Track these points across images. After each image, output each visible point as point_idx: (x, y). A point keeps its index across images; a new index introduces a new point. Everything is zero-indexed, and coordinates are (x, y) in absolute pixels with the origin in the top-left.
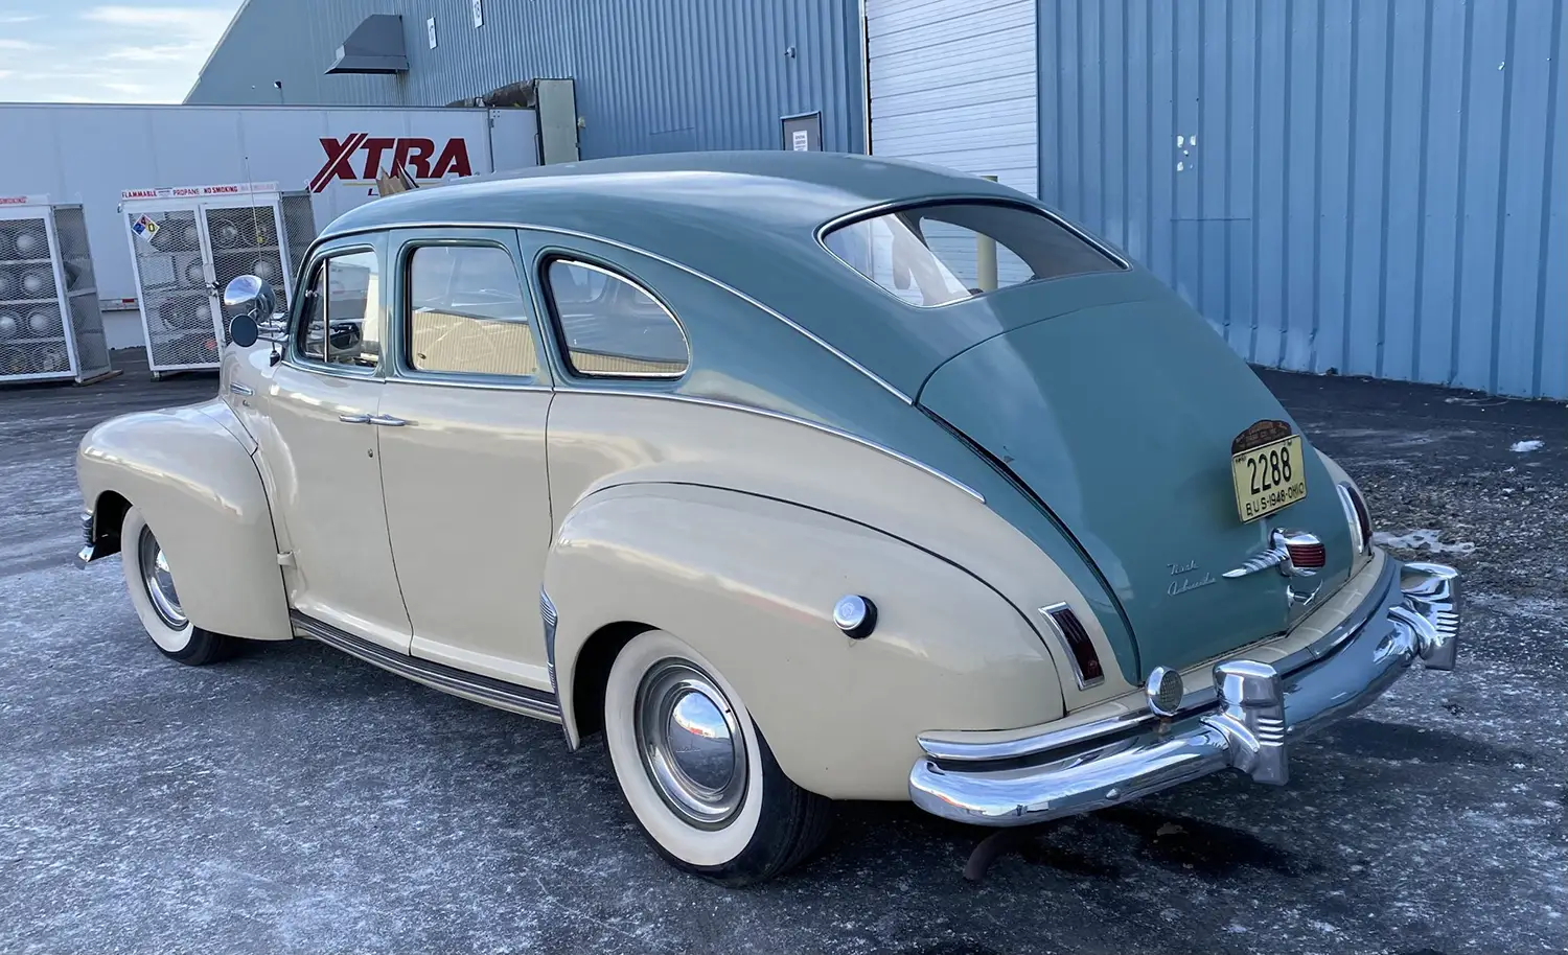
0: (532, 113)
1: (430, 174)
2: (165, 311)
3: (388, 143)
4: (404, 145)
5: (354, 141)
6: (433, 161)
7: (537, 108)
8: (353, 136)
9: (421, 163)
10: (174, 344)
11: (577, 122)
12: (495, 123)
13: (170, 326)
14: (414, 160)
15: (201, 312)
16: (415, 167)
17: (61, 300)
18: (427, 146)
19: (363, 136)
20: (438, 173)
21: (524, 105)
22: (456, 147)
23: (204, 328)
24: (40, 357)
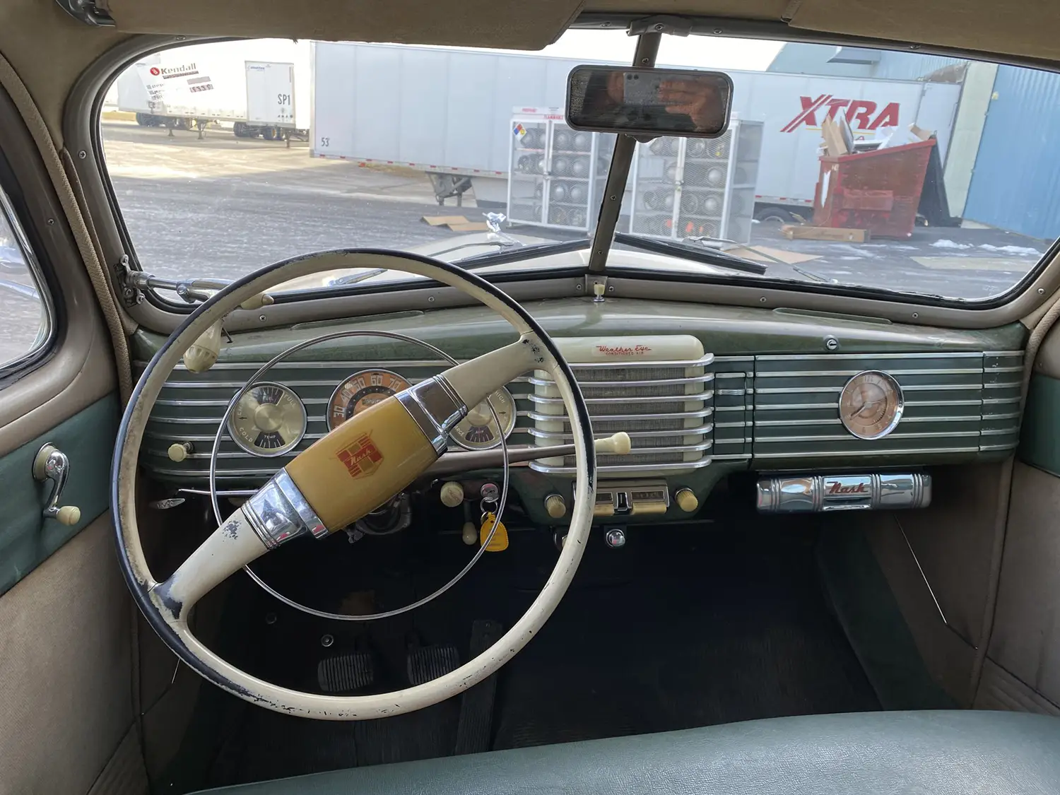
0: (958, 87)
1: (868, 126)
2: (647, 197)
3: (844, 103)
4: (856, 104)
5: (822, 99)
6: (872, 118)
7: (962, 85)
8: (822, 96)
9: (863, 120)
10: (648, 220)
11: (992, 95)
12: (927, 94)
13: (649, 208)
14: (859, 116)
15: (668, 200)
16: (859, 121)
17: (590, 181)
18: (871, 107)
19: (829, 96)
20: (873, 127)
21: (952, 81)
22: (892, 110)
23: (667, 211)
24: (572, 215)
